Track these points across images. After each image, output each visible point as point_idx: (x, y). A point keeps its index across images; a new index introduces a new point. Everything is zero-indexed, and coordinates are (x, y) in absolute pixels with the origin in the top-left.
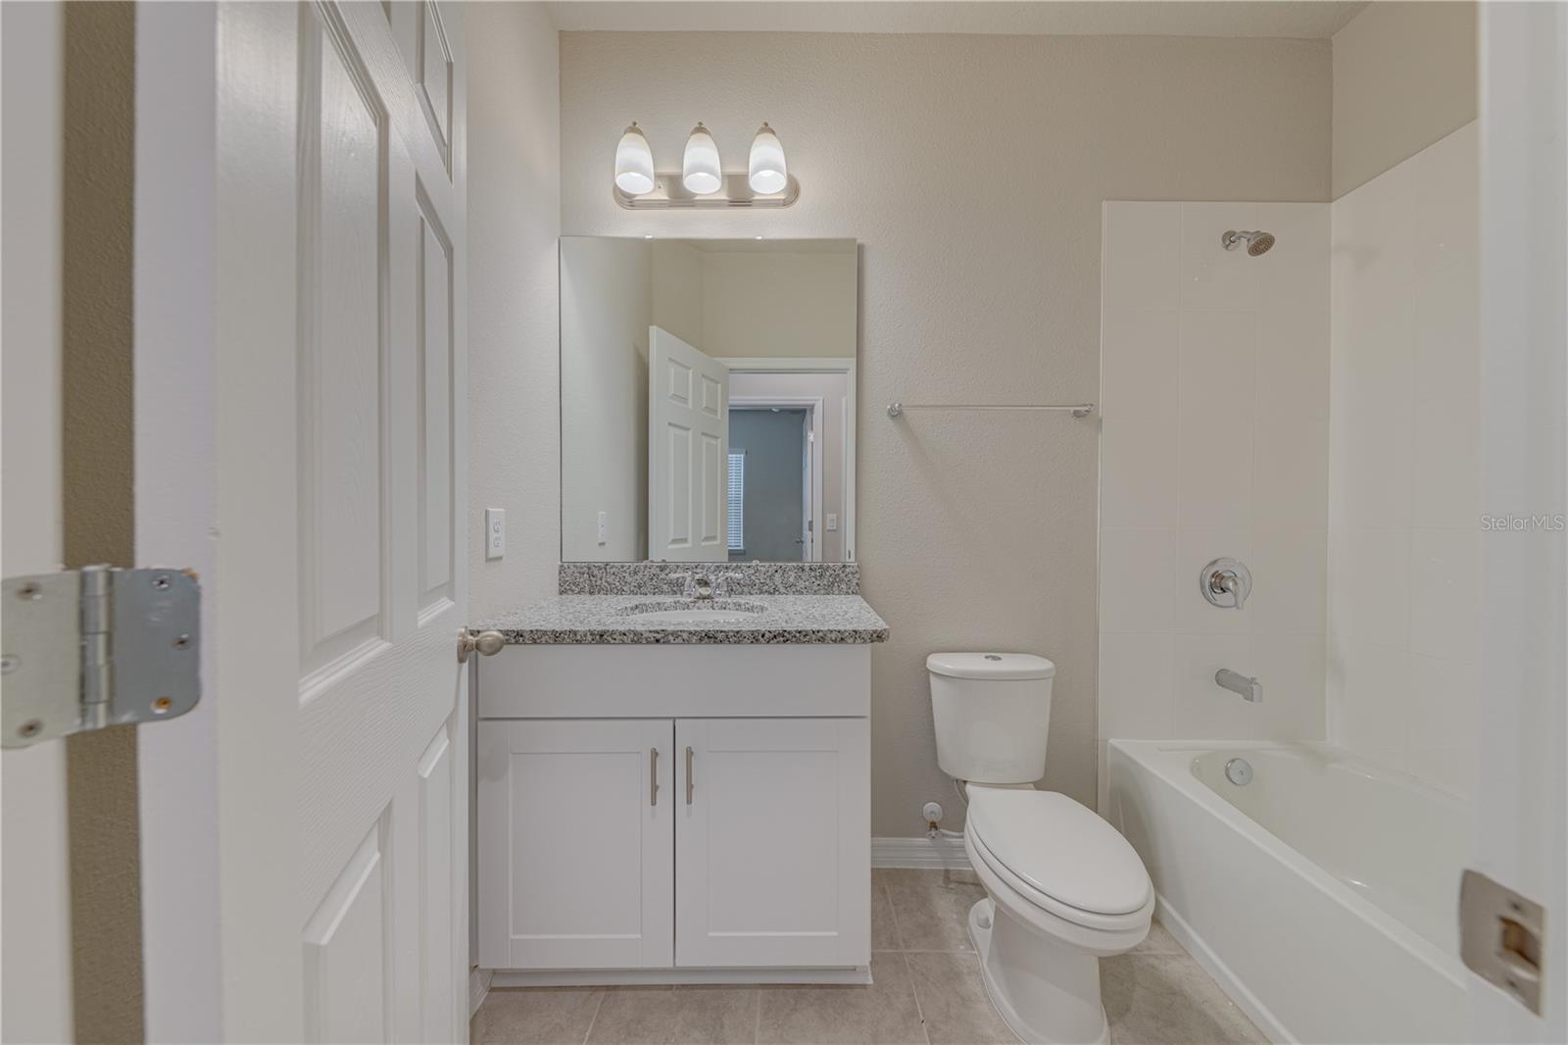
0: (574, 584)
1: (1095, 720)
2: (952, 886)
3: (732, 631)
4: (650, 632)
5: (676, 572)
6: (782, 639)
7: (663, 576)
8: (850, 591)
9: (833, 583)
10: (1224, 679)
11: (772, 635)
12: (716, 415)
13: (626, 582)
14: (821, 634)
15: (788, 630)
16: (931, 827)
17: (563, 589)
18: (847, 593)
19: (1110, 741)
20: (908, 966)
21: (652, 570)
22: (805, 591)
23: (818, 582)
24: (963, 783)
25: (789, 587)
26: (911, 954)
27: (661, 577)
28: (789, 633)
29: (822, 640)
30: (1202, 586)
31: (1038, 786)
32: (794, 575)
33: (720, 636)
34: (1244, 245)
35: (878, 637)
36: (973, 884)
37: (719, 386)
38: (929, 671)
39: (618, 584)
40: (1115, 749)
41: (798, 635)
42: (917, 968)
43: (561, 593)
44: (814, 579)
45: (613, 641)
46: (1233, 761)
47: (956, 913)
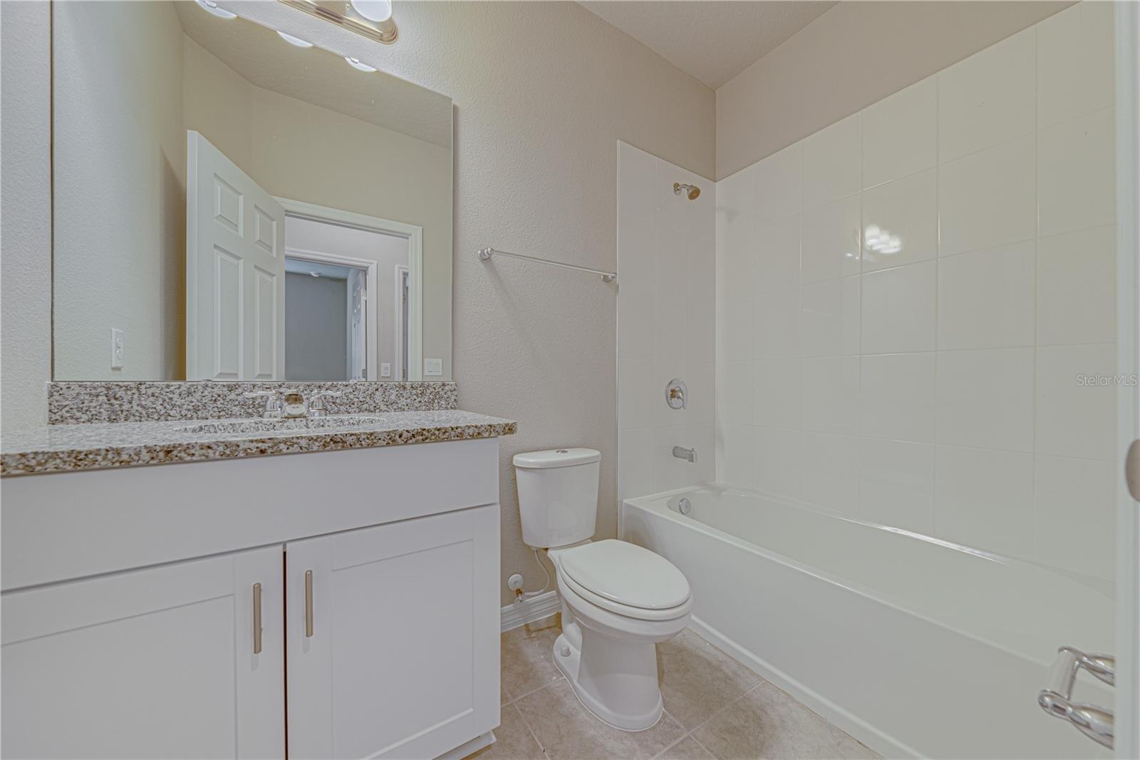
0: (80, 410)
1: (616, 489)
2: (534, 635)
3: (365, 434)
4: (252, 441)
5: (251, 391)
6: (421, 438)
7: (233, 396)
8: (449, 407)
9: (433, 400)
10: (677, 452)
11: (410, 435)
12: (271, 252)
13: (174, 406)
14: (459, 430)
15: (427, 428)
16: (517, 594)
17: (54, 417)
18: (447, 408)
19: (624, 501)
20: (520, 712)
21: (216, 389)
22: (406, 408)
23: (419, 399)
24: (544, 552)
25: (389, 404)
26: (519, 700)
27: (231, 397)
28: (428, 431)
29: (460, 436)
30: (667, 398)
31: (594, 539)
32: (395, 393)
33: (350, 440)
34: (685, 192)
35: (509, 429)
36: (547, 628)
37: (275, 223)
38: (514, 467)
39: (159, 407)
40: (629, 506)
41: (437, 432)
42: (527, 709)
43: (53, 422)
44: (415, 397)
45: (189, 458)
46: (682, 501)
47: (542, 654)
